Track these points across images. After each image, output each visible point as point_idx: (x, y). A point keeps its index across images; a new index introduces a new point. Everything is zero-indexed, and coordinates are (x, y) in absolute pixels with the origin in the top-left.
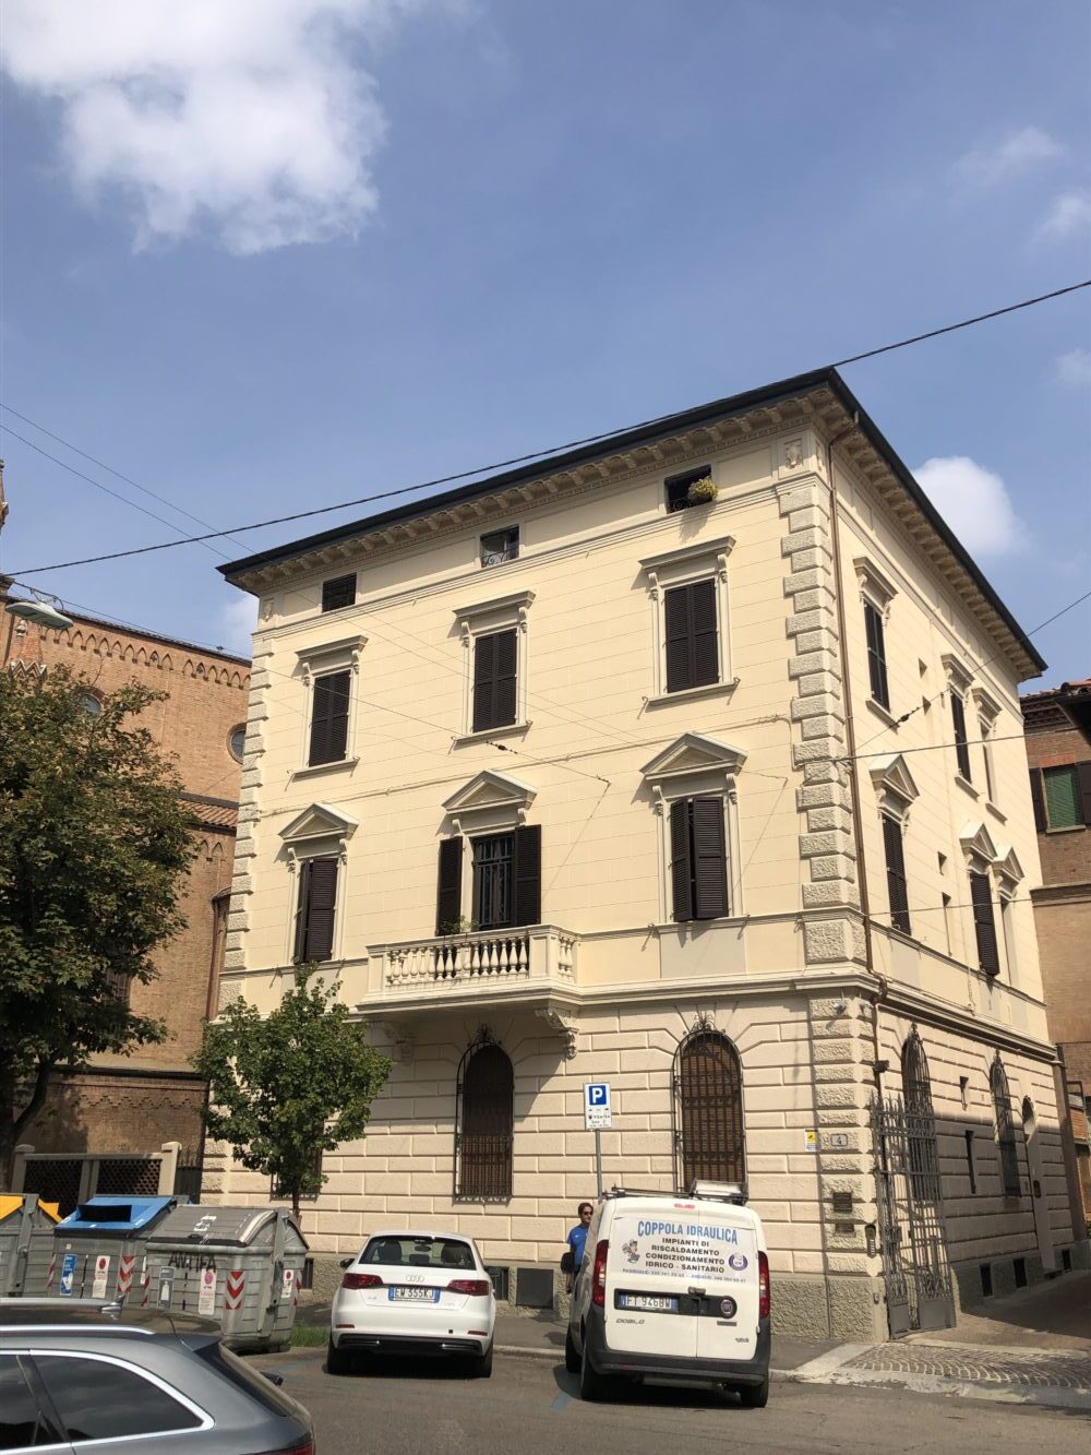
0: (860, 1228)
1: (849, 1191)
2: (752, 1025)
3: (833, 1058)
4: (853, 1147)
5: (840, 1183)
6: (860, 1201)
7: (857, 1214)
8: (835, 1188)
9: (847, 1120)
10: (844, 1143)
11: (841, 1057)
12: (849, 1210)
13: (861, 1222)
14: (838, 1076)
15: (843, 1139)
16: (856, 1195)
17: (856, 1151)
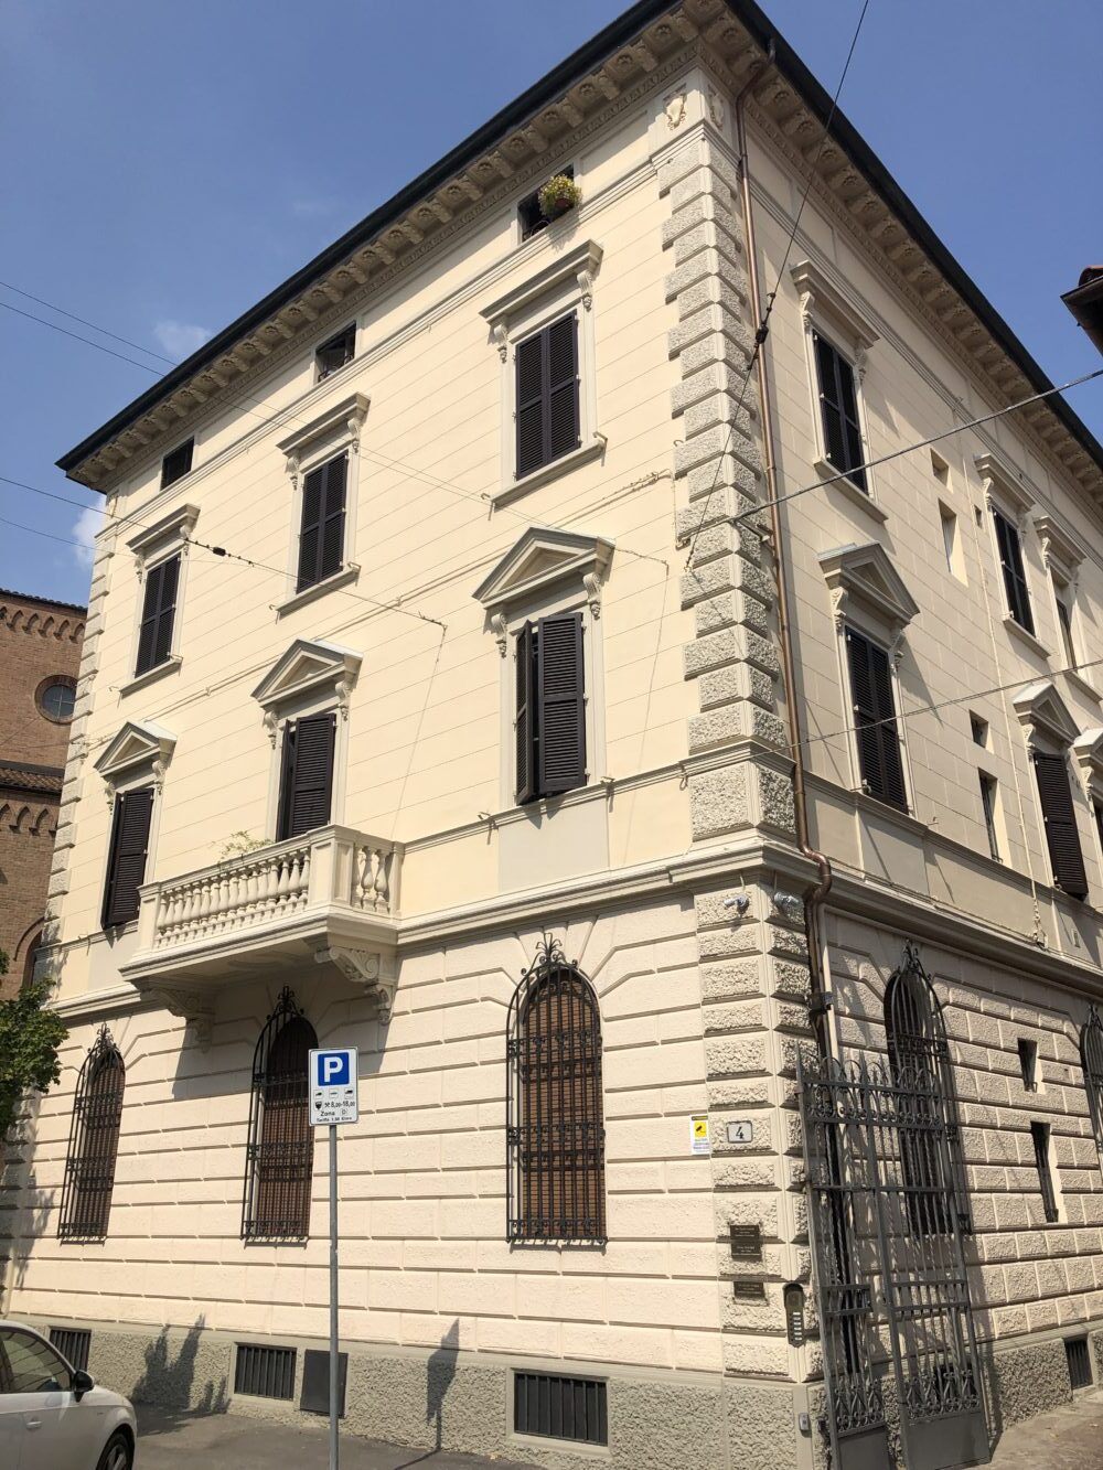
0: (775, 1291)
1: (756, 1223)
2: (617, 949)
3: (730, 990)
4: (762, 1143)
5: (742, 1207)
6: (774, 1240)
7: (770, 1266)
8: (734, 1218)
9: (750, 1097)
10: (747, 1137)
11: (741, 988)
12: (757, 1257)
13: (775, 1278)
14: (737, 1021)
15: (746, 1129)
16: (767, 1230)
17: (766, 1151)
